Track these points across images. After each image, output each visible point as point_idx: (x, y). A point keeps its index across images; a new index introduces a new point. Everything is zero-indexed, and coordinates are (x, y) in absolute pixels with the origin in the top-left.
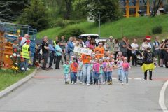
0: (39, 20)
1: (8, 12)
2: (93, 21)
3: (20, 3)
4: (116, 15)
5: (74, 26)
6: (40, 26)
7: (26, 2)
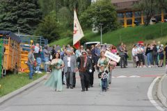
0: (52, 32)
1: (26, 27)
2: (96, 31)
3: (35, 19)
4: (115, 26)
6: (53, 37)
7: (41, 18)
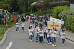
1: (15, 11)
2: (32, 12)
3: (17, 9)
4: (37, 11)
5: (28, 13)
